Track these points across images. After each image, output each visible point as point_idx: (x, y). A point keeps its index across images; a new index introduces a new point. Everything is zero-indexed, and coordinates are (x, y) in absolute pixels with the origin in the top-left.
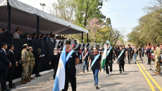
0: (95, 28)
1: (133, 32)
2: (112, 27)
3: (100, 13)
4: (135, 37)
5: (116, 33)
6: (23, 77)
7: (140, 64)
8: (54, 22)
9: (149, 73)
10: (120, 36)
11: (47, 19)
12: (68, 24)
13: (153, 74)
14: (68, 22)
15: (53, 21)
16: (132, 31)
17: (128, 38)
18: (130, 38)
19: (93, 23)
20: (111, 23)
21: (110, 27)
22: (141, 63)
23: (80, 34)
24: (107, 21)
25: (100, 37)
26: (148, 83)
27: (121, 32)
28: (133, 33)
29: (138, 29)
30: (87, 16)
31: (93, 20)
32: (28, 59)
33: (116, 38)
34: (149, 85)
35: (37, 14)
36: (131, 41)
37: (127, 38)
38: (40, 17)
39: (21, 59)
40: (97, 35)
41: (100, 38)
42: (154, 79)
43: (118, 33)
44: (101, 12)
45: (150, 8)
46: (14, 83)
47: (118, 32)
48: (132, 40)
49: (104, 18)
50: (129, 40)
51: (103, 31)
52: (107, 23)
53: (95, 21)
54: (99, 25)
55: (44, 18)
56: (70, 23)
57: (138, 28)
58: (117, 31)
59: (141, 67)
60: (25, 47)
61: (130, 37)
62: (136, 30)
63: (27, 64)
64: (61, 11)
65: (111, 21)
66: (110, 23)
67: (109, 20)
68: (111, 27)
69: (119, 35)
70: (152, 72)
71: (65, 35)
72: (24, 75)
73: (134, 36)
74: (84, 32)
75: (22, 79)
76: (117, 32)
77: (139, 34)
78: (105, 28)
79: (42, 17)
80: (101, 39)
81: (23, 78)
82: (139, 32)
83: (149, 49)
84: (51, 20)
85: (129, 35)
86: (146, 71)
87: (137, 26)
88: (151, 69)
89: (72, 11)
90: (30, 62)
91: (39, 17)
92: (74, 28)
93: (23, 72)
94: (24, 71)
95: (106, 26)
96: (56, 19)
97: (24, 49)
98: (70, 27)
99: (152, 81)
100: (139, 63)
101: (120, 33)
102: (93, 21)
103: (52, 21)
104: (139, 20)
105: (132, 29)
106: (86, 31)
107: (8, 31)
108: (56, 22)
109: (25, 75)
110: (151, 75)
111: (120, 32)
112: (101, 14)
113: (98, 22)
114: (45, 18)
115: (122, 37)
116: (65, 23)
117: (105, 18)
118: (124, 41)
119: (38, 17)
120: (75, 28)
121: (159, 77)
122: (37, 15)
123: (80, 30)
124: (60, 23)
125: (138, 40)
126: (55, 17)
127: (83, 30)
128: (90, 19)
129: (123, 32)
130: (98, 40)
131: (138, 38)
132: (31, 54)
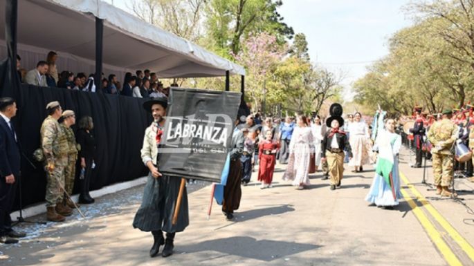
0: (264, 61)
1: (369, 77)
2: (311, 61)
3: (278, 18)
4: (374, 89)
5: (323, 77)
6: (51, 201)
9: (421, 194)
10: (334, 87)
11: (127, 31)
12: (188, 47)
14: (185, 39)
15: (142, 36)
16: (367, 72)
17: (355, 94)
18: (362, 92)
19: (257, 47)
20: (307, 49)
21: (305, 61)
23: (220, 78)
24: (297, 44)
25: (277, 89)
26: (421, 223)
27: (336, 74)
28: (369, 79)
29: (383, 67)
30: (239, 27)
31: (259, 39)
32: (64, 146)
33: (320, 91)
34: (423, 228)
35: (95, 15)
36: (365, 103)
37: (352, 92)
38: (105, 24)
39: (42, 149)
40: (268, 83)
41: (277, 91)
42: (437, 210)
43: (328, 78)
44: (281, 17)
45: (423, 8)
46: (27, 218)
47: (327, 75)
48: (365, 98)
49: (288, 33)
50: (358, 97)
51: (288, 71)
52: (297, 48)
53: (266, 40)
54: (275, 53)
55: (119, 28)
56: (193, 44)
57: (385, 65)
58: (322, 71)
60: (51, 111)
61: (362, 89)
62: (378, 70)
63: (61, 163)
64: (165, 10)
65: (306, 44)
66: (305, 47)
67: (302, 40)
68: (309, 59)
69: (329, 83)
70: (428, 190)
72: (53, 196)
73: (373, 86)
74: (234, 71)
75: (49, 209)
77: (388, 82)
78: (292, 63)
79: (111, 24)
80: (279, 93)
81: (51, 204)
82: (386, 75)
83: (419, 124)
85: (357, 85)
87: (381, 60)
88: (424, 182)
89: (197, 11)
90: (69, 157)
91: (102, 25)
92: (205, 59)
93: (49, 187)
94: (50, 184)
95: (293, 57)
96: (151, 30)
97: (50, 117)
98: (192, 56)
99: (431, 215)
101: (333, 77)
102: (259, 42)
103: (139, 36)
104: (390, 40)
105: (367, 68)
106: (237, 70)
107: (10, 63)
108: (151, 40)
109: (55, 196)
110: (427, 198)
111: (333, 74)
112: (280, 22)
113: (273, 45)
114: (121, 27)
115: (337, 90)
116: (178, 45)
117: (290, 35)
119: (99, 22)
120: (208, 61)
121: (449, 205)
122: (97, 18)
123: (220, 67)
124: (163, 44)
125: (383, 99)
126: (150, 26)
127: (229, 65)
128: (250, 36)
129: (341, 77)
130: (273, 96)
131: (382, 93)
132: (69, 133)
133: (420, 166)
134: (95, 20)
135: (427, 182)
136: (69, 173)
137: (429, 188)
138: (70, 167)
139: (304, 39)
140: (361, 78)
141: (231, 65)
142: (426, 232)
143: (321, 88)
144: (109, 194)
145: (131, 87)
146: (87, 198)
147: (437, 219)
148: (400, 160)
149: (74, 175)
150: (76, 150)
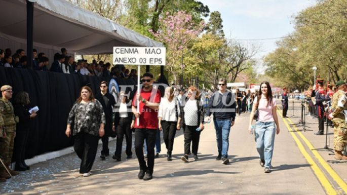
0: (182, 38)
1: (279, 51)
4: (284, 63)
7: (299, 133)
8: (74, 20)
9: (323, 158)
10: (247, 61)
11: (55, 13)
12: (111, 26)
13: (333, 158)
14: (110, 20)
15: (69, 17)
16: (277, 47)
17: (266, 67)
18: (273, 65)
19: (175, 25)
20: (222, 26)
21: (221, 37)
22: (301, 130)
24: (212, 21)
25: (193, 64)
26: (321, 184)
27: (248, 49)
28: (280, 53)
29: (291, 41)
30: (159, 6)
31: (176, 17)
33: (235, 65)
34: (323, 187)
36: (276, 75)
37: (264, 66)
38: (35, 6)
40: (186, 58)
41: (194, 66)
42: (335, 172)
43: (242, 53)
47: (241, 50)
48: (276, 71)
49: (204, 11)
50: (269, 70)
51: (204, 47)
52: (213, 25)
53: (183, 18)
54: (191, 31)
55: (48, 10)
56: (116, 24)
57: (293, 40)
58: (238, 48)
59: (301, 141)
61: (273, 63)
62: (287, 45)
65: (221, 21)
66: (220, 25)
67: (217, 18)
68: (223, 36)
69: (242, 57)
70: (330, 154)
71: (100, 55)
73: (283, 60)
76: (239, 51)
77: (296, 56)
78: (207, 39)
79: (40, 6)
80: (196, 67)
82: (295, 50)
83: (322, 95)
84: (65, 15)
85: (268, 59)
86: (315, 152)
87: (290, 36)
88: (326, 148)
91: (33, 8)
92: (127, 36)
95: (211, 33)
96: (77, 11)
98: (115, 34)
100: (295, 131)
101: (246, 52)
102: (177, 20)
103: (67, 17)
104: (297, 18)
105: (277, 43)
108: (77, 21)
110: (328, 161)
111: (246, 49)
113: (190, 23)
114: (50, 9)
115: (250, 63)
116: (102, 25)
117: (206, 13)
118: (256, 74)
119: (30, 6)
120: (130, 39)
122: (28, 1)
124: (88, 24)
125: (293, 72)
126: (76, 8)
127: (149, 42)
128: (168, 15)
129: (253, 51)
130: (190, 70)
131: (292, 66)
132: (8, 106)
133: (321, 133)
134: (26, 3)
135: (329, 148)
136: (8, 143)
137: (331, 153)
138: (9, 138)
139: (220, 17)
140: (273, 52)
141: (151, 42)
142: (325, 191)
143: (235, 62)
144: (40, 163)
145: (60, 64)
146: (22, 166)
147: (335, 180)
148: (306, 128)
149: (13, 145)
150: (15, 123)
